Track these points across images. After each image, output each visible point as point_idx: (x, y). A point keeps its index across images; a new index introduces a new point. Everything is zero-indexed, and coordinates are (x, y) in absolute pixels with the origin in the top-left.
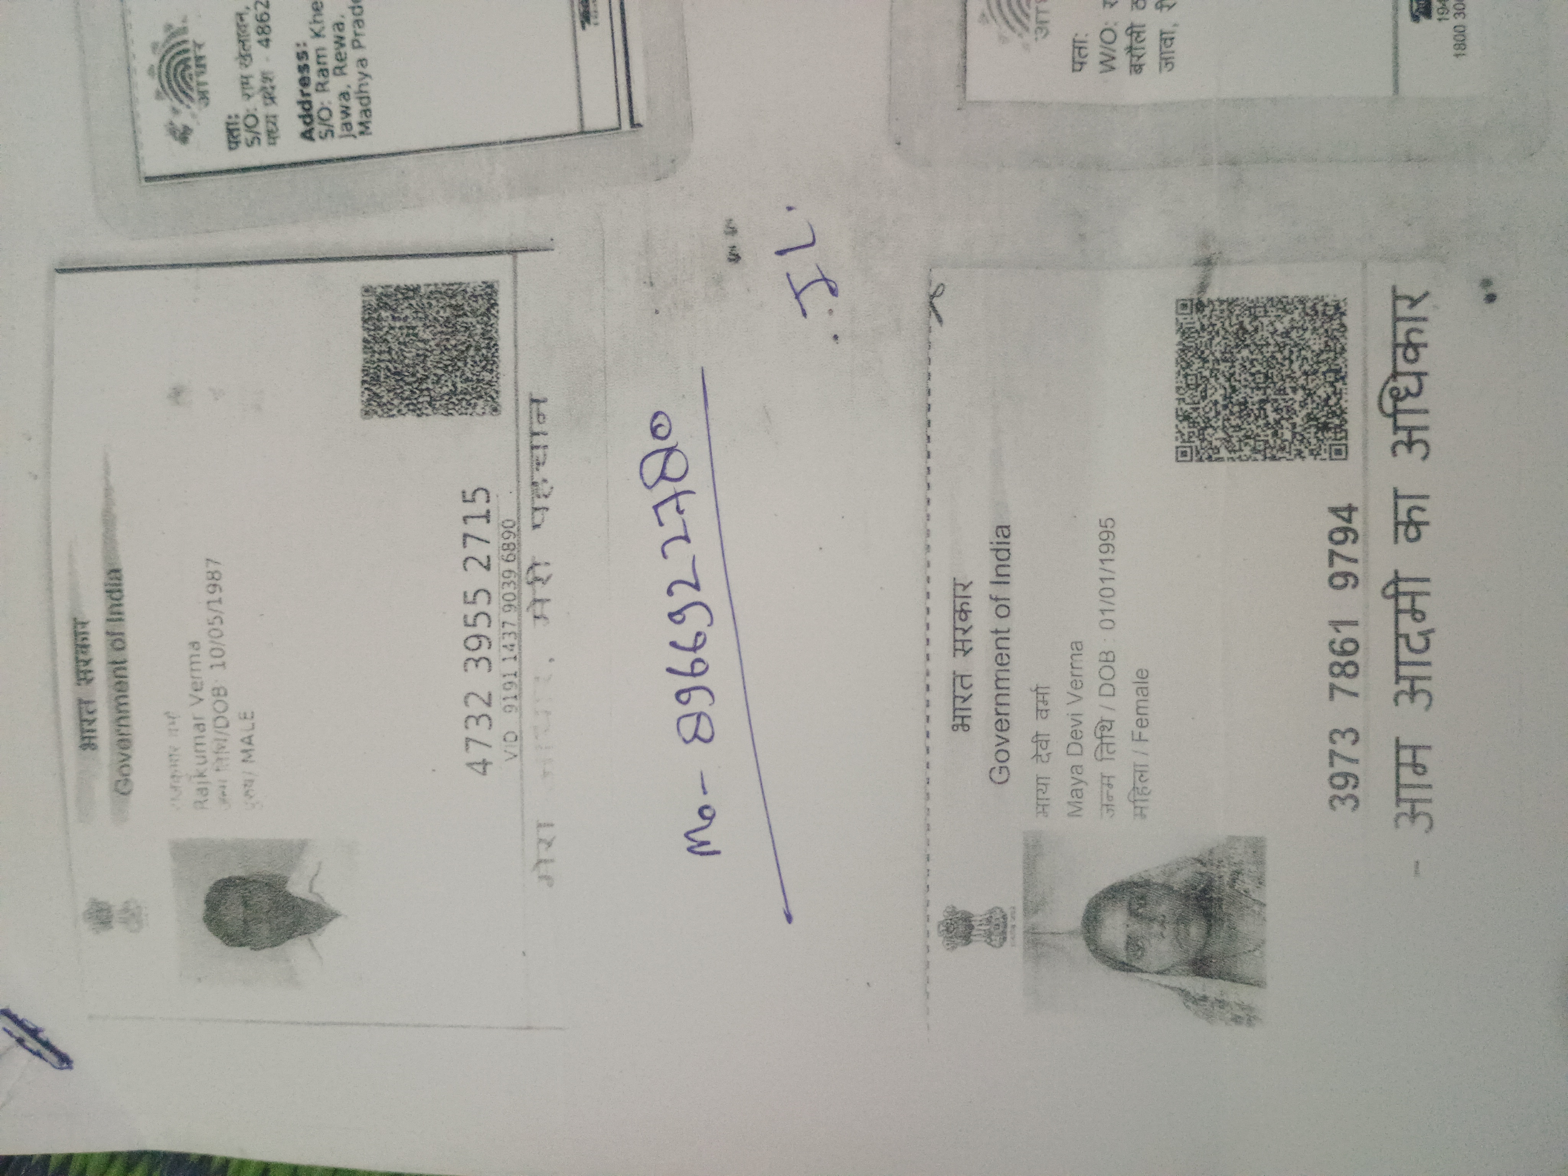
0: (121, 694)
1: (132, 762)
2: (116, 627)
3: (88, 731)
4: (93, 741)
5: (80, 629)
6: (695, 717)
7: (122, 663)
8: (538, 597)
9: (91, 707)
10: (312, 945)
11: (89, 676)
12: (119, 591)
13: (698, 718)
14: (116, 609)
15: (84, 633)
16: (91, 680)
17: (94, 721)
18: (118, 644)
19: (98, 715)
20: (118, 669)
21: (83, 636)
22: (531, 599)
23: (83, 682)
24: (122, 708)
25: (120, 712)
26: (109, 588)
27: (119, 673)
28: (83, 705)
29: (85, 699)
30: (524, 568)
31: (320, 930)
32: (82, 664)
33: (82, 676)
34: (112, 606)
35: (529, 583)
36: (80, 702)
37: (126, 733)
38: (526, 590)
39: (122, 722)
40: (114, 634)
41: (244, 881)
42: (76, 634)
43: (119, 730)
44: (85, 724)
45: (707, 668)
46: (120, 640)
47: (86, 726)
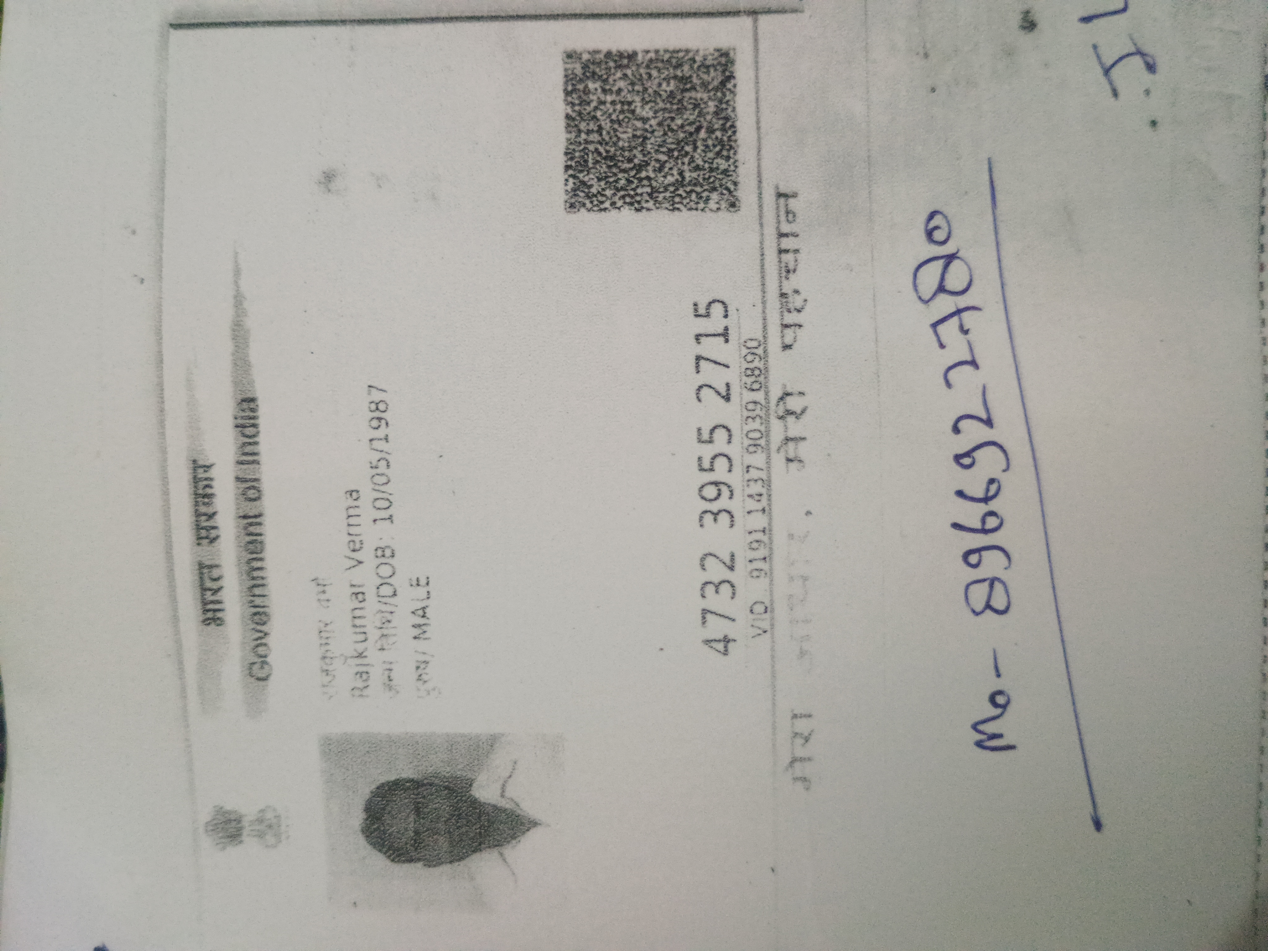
0: (254, 556)
1: (271, 640)
2: (248, 472)
3: (212, 602)
4: (219, 615)
5: (201, 474)
6: (987, 584)
7: (256, 517)
8: (791, 434)
9: (215, 573)
10: (504, 860)
11: (213, 533)
12: (254, 426)
13: (992, 586)
14: (248, 449)
15: (206, 479)
16: (217, 537)
17: (220, 589)
18: (251, 493)
19: (224, 582)
20: (251, 524)
21: (205, 483)
22: (782, 437)
23: (205, 542)
24: (256, 574)
25: (253, 578)
26: (240, 421)
27: (252, 529)
28: (205, 571)
29: (208, 563)
30: (774, 398)
31: (514, 842)
32: (203, 518)
33: (203, 533)
34: (244, 444)
35: (781, 418)
36: (201, 566)
37: (262, 604)
38: (777, 427)
39: (257, 591)
40: (246, 481)
41: (416, 784)
42: (196, 480)
43: (252, 601)
44: (209, 593)
45: (1001, 525)
46: (254, 487)
47: (209, 596)
